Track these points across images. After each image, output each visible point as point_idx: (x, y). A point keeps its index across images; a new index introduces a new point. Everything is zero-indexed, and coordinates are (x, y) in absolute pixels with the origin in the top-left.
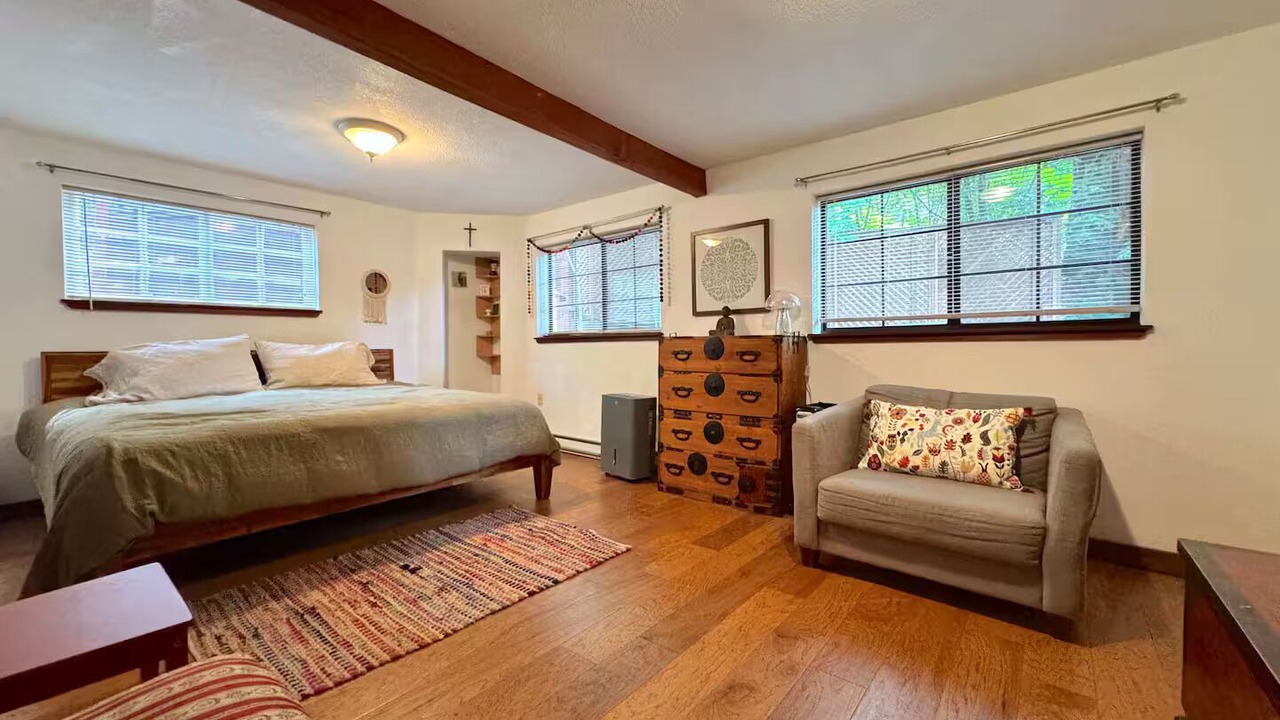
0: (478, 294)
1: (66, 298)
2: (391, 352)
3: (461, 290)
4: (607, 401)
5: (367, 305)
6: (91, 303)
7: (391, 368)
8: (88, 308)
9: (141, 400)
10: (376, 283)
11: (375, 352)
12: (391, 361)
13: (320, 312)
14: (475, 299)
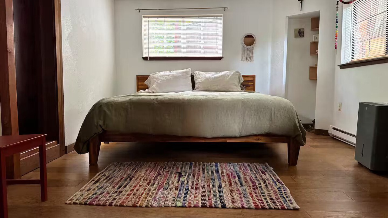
0: (311, 41)
1: (143, 57)
2: (254, 76)
3: (299, 40)
4: (363, 107)
5: (244, 53)
6: (149, 58)
7: (254, 85)
8: (148, 60)
9: (153, 92)
10: (249, 40)
11: (244, 76)
12: (253, 81)
13: (223, 57)
14: (309, 44)
